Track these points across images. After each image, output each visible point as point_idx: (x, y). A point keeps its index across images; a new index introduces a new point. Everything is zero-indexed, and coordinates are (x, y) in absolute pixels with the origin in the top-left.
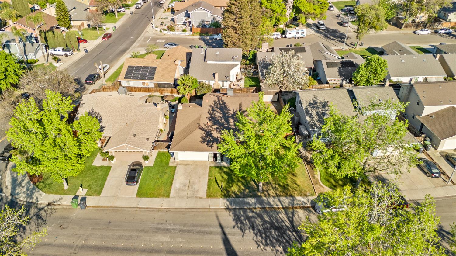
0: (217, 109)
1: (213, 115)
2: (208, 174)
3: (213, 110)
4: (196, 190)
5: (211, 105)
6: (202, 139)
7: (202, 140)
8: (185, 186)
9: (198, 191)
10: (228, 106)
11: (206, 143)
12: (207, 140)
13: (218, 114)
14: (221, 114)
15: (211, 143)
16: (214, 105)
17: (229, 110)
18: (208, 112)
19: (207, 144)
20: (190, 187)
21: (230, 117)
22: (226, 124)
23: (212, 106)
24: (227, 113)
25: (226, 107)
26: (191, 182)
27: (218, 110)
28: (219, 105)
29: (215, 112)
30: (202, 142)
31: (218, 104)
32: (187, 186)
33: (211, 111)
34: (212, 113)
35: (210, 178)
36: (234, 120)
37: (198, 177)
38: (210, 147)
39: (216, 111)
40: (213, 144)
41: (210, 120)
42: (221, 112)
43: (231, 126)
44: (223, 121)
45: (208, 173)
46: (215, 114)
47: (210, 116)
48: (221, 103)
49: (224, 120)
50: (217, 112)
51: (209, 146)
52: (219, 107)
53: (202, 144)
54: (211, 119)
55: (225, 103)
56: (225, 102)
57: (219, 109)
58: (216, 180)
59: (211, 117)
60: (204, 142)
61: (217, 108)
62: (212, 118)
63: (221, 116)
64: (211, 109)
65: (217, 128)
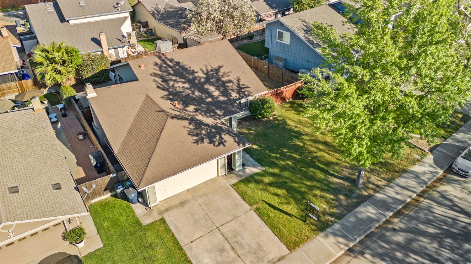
0: (170, 76)
1: (171, 90)
2: (244, 203)
3: (165, 81)
4: (255, 246)
5: (155, 74)
6: (194, 136)
7: (195, 138)
8: (222, 250)
9: (260, 247)
10: (187, 67)
11: (206, 141)
12: (205, 135)
13: (180, 85)
14: (184, 83)
15: (218, 137)
16: (161, 71)
17: (194, 72)
18: (158, 87)
19: (211, 142)
20: (237, 247)
21: (205, 83)
22: (207, 98)
23: (158, 75)
24: (195, 78)
25: (183, 68)
26: (229, 235)
27: (174, 78)
28: (170, 69)
29: (171, 83)
30: (197, 142)
31: (165, 67)
32: (227, 247)
33: (163, 84)
34: (166, 86)
35: (255, 207)
36: (216, 86)
37: (230, 218)
38: (222, 145)
39: (172, 80)
40: (221, 137)
42: (183, 80)
43: (217, 97)
44: (197, 93)
45: (241, 199)
46: (173, 86)
47: (166, 93)
48: (171, 64)
49: (199, 91)
50: (175, 81)
51: (217, 143)
52: (172, 72)
53: (200, 145)
54: (171, 97)
55: (178, 63)
56: (177, 60)
57: (173, 75)
58: (269, 205)
59: (170, 93)
60: (202, 140)
61: (169, 74)
62: (174, 96)
63: (186, 85)
64: (159, 80)
65: (197, 109)
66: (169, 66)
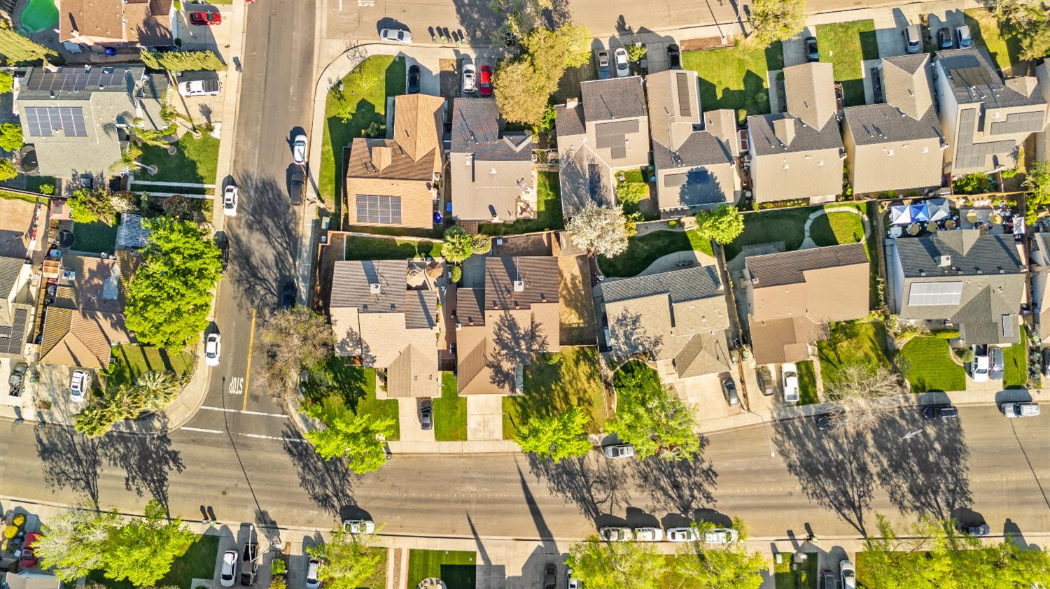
0: (504, 327)
1: (500, 337)
2: (501, 409)
3: (500, 329)
7: (492, 380)
8: (480, 425)
9: (493, 431)
10: (517, 324)
12: (497, 380)
13: (507, 335)
15: (502, 383)
16: (501, 322)
17: (519, 328)
18: (494, 333)
19: (498, 385)
20: (486, 426)
21: (521, 338)
23: (498, 324)
24: (517, 333)
25: (515, 324)
26: (486, 420)
27: (506, 329)
28: (507, 323)
29: (502, 332)
30: (491, 383)
31: (505, 320)
32: (482, 425)
34: (498, 333)
35: (504, 414)
37: (491, 413)
38: (501, 389)
39: (503, 330)
40: (504, 384)
41: (497, 343)
42: (510, 332)
45: (501, 407)
46: (502, 335)
47: (496, 337)
48: (509, 319)
49: (515, 343)
50: (505, 331)
51: (500, 387)
53: (492, 385)
54: (498, 341)
55: (514, 319)
57: (506, 327)
58: (510, 416)
59: (498, 339)
60: (495, 382)
61: (504, 325)
62: (500, 341)
63: (510, 337)
64: (497, 328)
65: (507, 354)
66: (507, 320)
